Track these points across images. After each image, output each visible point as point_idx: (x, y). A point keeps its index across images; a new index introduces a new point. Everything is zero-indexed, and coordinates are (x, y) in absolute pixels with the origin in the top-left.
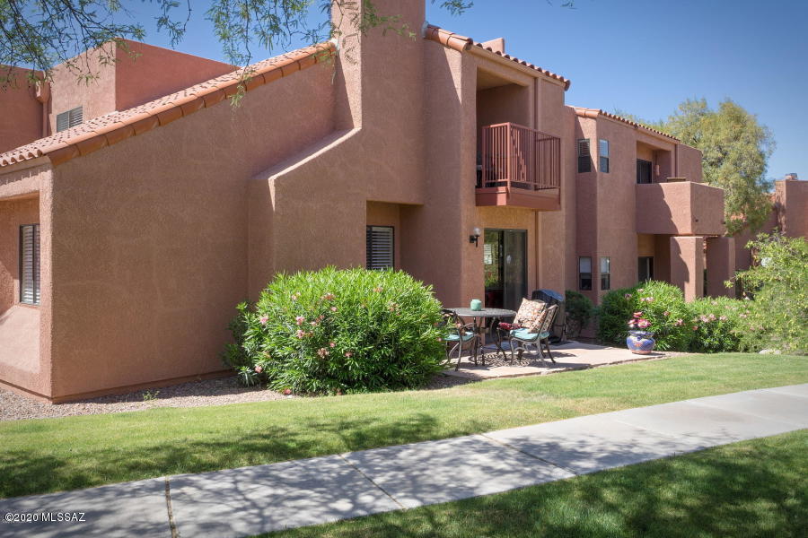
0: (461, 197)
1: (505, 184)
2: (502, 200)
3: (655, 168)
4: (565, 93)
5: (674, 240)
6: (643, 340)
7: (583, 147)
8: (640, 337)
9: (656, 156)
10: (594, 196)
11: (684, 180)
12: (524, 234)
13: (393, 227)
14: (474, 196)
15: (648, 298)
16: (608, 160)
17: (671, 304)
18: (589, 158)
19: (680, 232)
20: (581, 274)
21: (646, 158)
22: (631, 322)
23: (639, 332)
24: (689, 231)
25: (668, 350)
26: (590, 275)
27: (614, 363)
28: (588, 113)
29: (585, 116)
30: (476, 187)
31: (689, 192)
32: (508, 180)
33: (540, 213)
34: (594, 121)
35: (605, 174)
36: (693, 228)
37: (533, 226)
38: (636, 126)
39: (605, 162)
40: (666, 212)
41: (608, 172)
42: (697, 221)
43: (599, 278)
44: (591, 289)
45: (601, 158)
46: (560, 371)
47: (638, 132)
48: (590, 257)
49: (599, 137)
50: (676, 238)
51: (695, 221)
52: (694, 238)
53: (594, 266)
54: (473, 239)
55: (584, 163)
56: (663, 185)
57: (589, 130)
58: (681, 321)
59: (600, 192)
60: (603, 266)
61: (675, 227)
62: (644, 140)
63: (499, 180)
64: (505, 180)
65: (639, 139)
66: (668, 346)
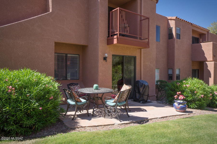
0: (99, 41)
1: (117, 34)
2: (115, 41)
3: (200, 40)
4: (156, 4)
5: (206, 63)
6: (181, 105)
7: (170, 30)
8: (179, 104)
9: (201, 36)
10: (174, 47)
11: (210, 42)
12: (135, 58)
13: (79, 55)
14: (106, 41)
15: (187, 85)
16: (180, 35)
17: (198, 88)
18: (172, 34)
19: (208, 60)
20: (169, 75)
21: (196, 36)
22: (176, 96)
23: (179, 101)
24: (212, 60)
25: (196, 108)
26: (172, 75)
27: (162, 118)
28: (172, 18)
29: (171, 20)
30: (108, 37)
31: (212, 46)
32: (118, 33)
33: (142, 50)
34: (174, 21)
35: (179, 40)
36: (213, 59)
37: (139, 55)
38: (192, 24)
39: (178, 36)
40: (203, 53)
41: (180, 39)
42: (215, 56)
43: (175, 76)
44: (172, 80)
45: (177, 34)
46: (127, 124)
47: (193, 26)
48: (172, 69)
49: (176, 27)
50: (206, 62)
51: (214, 56)
52: (214, 62)
53: (173, 72)
54: (105, 59)
55: (170, 35)
56: (202, 44)
57: (172, 24)
58: (203, 96)
59: (176, 46)
60: (177, 72)
61: (206, 58)
62: (195, 29)
63: (115, 33)
64: (117, 33)
65: (193, 29)
66: (196, 107)
